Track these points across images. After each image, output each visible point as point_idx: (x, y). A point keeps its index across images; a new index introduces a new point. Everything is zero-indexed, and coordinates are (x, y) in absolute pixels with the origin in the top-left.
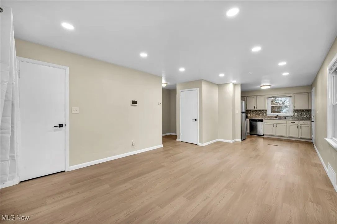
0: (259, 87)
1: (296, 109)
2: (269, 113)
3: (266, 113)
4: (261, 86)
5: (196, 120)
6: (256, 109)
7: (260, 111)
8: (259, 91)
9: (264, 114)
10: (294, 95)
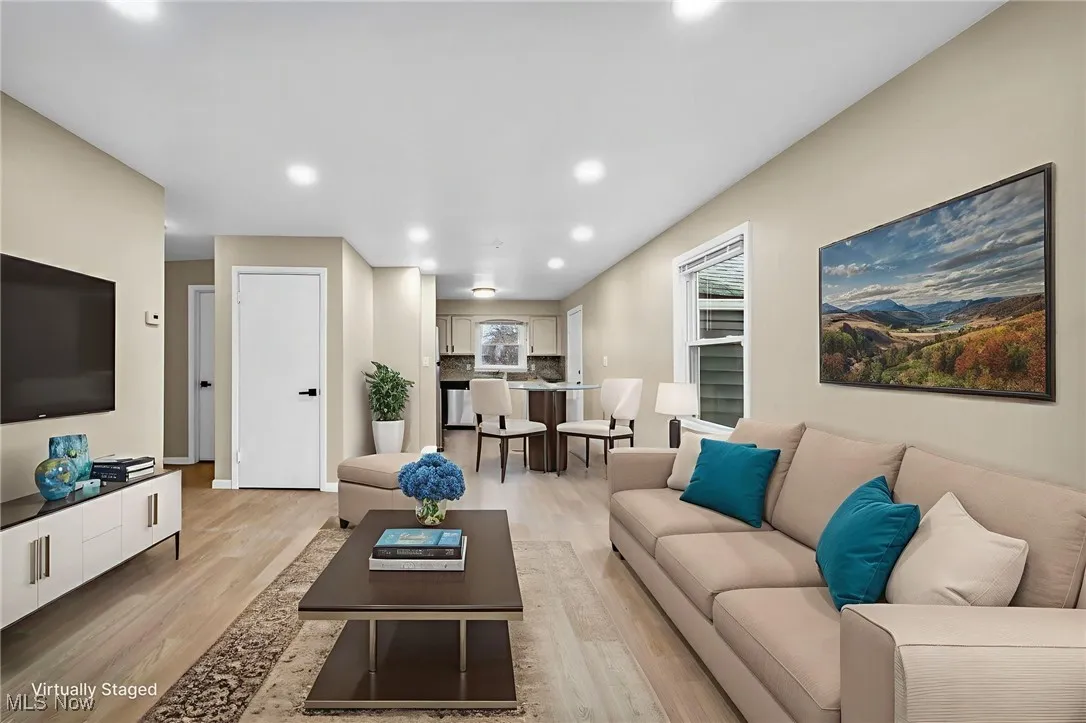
0: (469, 290)
1: (536, 353)
2: (480, 365)
3: (473, 364)
4: (474, 290)
5: (312, 392)
6: (450, 353)
7: (458, 358)
8: (469, 302)
9: (468, 367)
10: (533, 319)
